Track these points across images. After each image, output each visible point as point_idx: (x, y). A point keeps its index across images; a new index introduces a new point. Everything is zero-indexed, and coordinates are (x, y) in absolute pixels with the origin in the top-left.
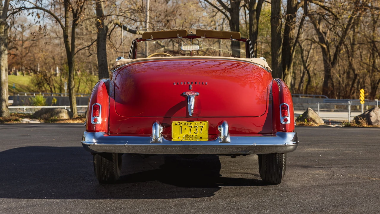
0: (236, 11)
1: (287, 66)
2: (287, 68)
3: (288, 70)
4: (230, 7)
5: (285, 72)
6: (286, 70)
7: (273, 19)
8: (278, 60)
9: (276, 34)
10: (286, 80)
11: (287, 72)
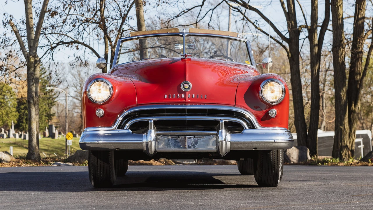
0: (295, 41)
1: (353, 102)
2: (353, 105)
3: (355, 106)
4: (288, 37)
5: (351, 109)
6: (353, 107)
7: (335, 48)
8: (342, 94)
9: (339, 65)
10: (352, 117)
11: (354, 109)
